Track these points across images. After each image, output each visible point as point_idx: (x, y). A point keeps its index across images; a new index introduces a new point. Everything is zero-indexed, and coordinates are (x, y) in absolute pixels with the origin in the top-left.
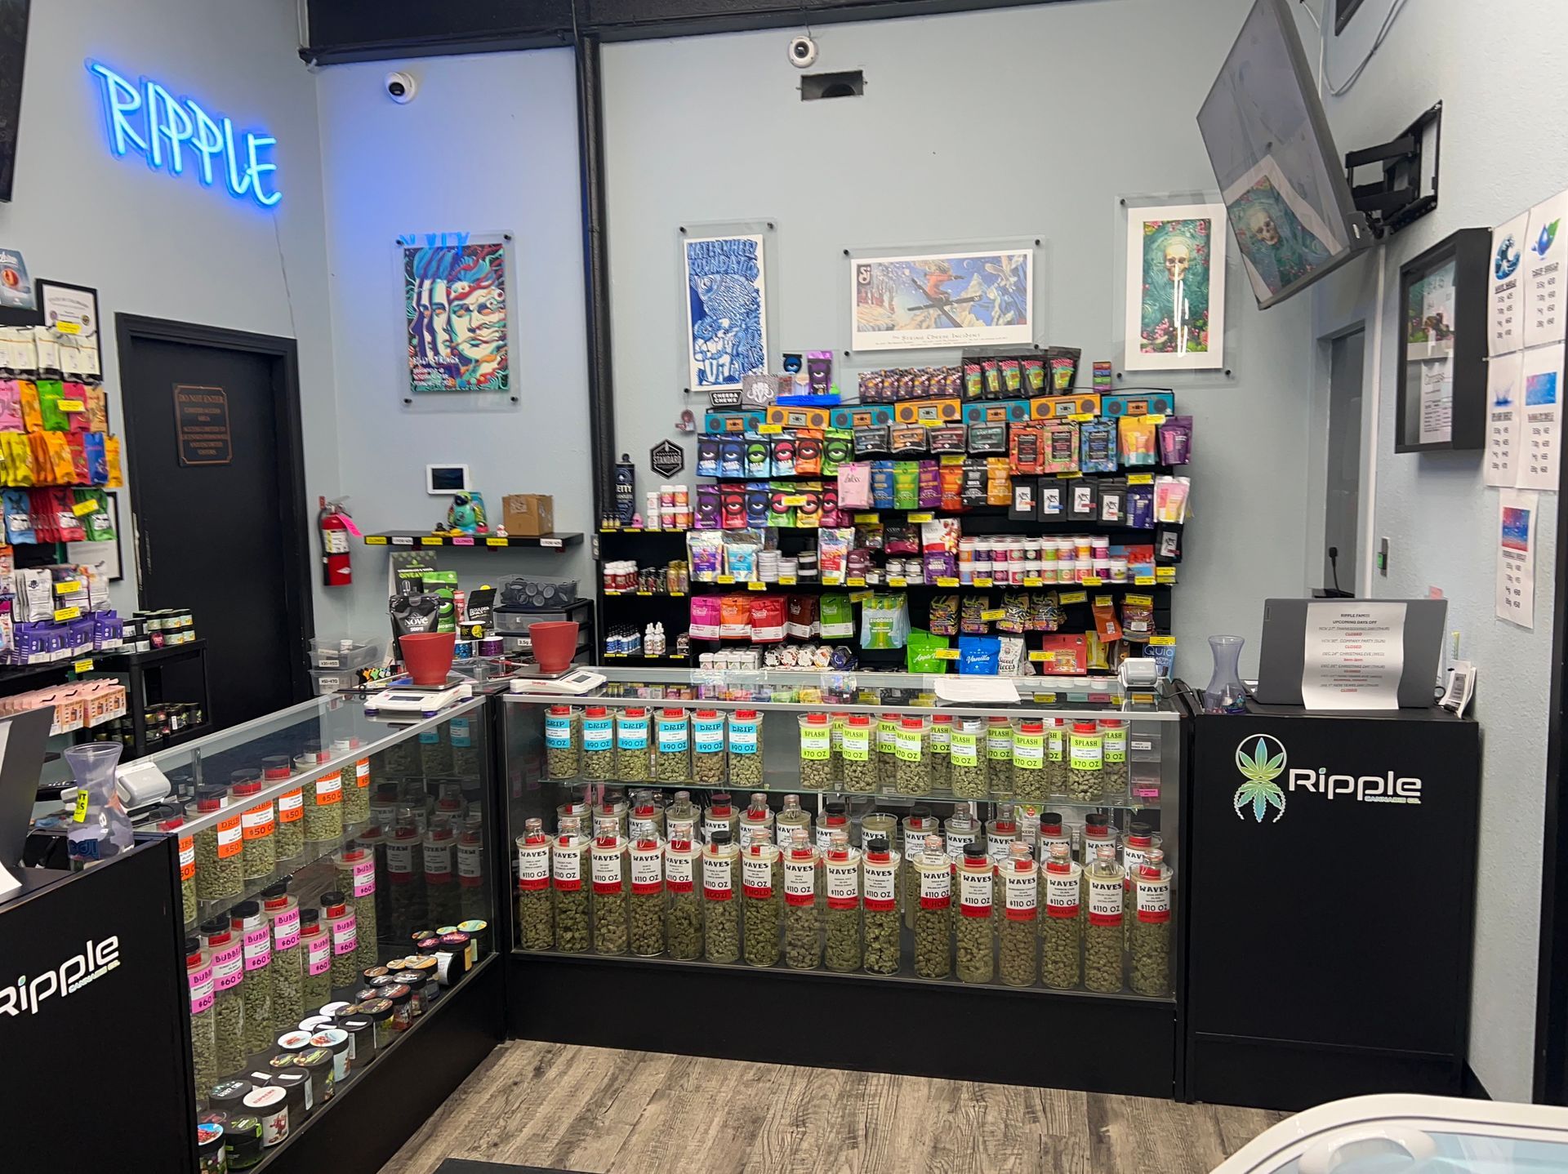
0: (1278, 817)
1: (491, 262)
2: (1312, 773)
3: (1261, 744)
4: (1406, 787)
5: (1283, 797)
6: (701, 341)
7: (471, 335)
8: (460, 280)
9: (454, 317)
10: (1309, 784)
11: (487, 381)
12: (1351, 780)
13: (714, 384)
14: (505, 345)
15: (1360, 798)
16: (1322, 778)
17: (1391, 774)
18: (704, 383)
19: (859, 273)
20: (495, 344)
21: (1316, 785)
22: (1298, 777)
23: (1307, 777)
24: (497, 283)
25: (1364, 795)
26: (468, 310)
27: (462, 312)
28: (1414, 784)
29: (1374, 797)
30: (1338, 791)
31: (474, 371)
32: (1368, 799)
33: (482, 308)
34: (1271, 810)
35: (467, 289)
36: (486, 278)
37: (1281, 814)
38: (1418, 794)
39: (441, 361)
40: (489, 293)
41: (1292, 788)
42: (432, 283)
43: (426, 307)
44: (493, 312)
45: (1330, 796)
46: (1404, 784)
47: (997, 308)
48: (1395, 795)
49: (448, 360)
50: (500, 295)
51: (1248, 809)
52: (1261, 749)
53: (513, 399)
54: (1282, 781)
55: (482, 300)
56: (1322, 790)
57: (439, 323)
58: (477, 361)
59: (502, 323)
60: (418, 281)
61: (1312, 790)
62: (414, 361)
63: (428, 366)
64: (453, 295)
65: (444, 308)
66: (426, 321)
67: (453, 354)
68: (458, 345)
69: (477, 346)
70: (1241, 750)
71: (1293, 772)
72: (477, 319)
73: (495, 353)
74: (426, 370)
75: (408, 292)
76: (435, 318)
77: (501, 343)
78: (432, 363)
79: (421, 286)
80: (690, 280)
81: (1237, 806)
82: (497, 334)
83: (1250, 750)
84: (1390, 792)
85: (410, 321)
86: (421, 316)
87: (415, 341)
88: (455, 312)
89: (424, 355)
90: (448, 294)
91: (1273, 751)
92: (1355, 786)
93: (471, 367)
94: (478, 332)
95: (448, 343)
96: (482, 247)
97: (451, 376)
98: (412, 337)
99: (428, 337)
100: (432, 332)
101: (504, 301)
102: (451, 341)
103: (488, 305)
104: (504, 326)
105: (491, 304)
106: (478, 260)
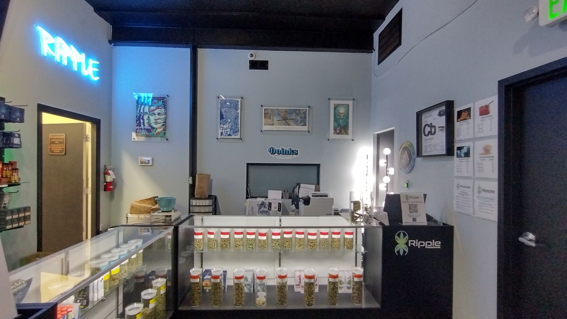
0: (406, 254)
1: (162, 102)
2: (414, 241)
3: (402, 234)
4: (437, 244)
5: (407, 248)
6: (222, 125)
7: (155, 121)
8: (153, 106)
9: (150, 116)
10: (414, 244)
11: (159, 134)
12: (424, 242)
13: (225, 136)
14: (165, 124)
15: (426, 247)
16: (417, 242)
17: (433, 240)
18: (222, 136)
19: (265, 111)
20: (162, 124)
21: (415, 244)
22: (411, 242)
23: (413, 242)
24: (164, 107)
25: (427, 246)
26: (155, 114)
27: (153, 114)
28: (439, 243)
29: (429, 247)
30: (421, 246)
31: (155, 131)
32: (428, 248)
33: (159, 114)
34: (404, 252)
35: (155, 109)
36: (160, 106)
37: (407, 253)
38: (440, 245)
39: (145, 128)
40: (161, 110)
41: (409, 245)
42: (144, 106)
43: (142, 113)
44: (162, 115)
45: (419, 247)
46: (437, 243)
47: (299, 122)
48: (435, 246)
49: (148, 128)
50: (164, 111)
51: (398, 252)
52: (402, 235)
53: (167, 139)
54: (407, 244)
55: (159, 112)
56: (417, 246)
57: (146, 117)
58: (156, 128)
59: (165, 118)
60: (140, 106)
61: (415, 246)
62: (137, 127)
63: (141, 129)
64: (150, 110)
65: (147, 113)
66: (142, 117)
67: (149, 126)
68: (151, 124)
69: (157, 124)
70: (397, 235)
71: (410, 241)
72: (157, 117)
73: (162, 126)
74: (141, 130)
75: (137, 109)
76: (144, 116)
77: (164, 124)
78: (143, 128)
79: (141, 107)
80: (220, 109)
81: (396, 251)
82: (163, 121)
83: (399, 235)
84: (433, 246)
85: (137, 116)
86: (140, 115)
87: (138, 122)
88: (151, 115)
89: (140, 126)
90: (149, 110)
91: (405, 235)
92: (425, 244)
93: (155, 130)
94: (157, 120)
95: (148, 123)
96: (160, 97)
97: (149, 132)
98: (137, 121)
99: (142, 121)
100: (143, 120)
101: (166, 112)
102: (149, 122)
103: (161, 113)
104: (166, 119)
105: (162, 113)
106: (158, 101)
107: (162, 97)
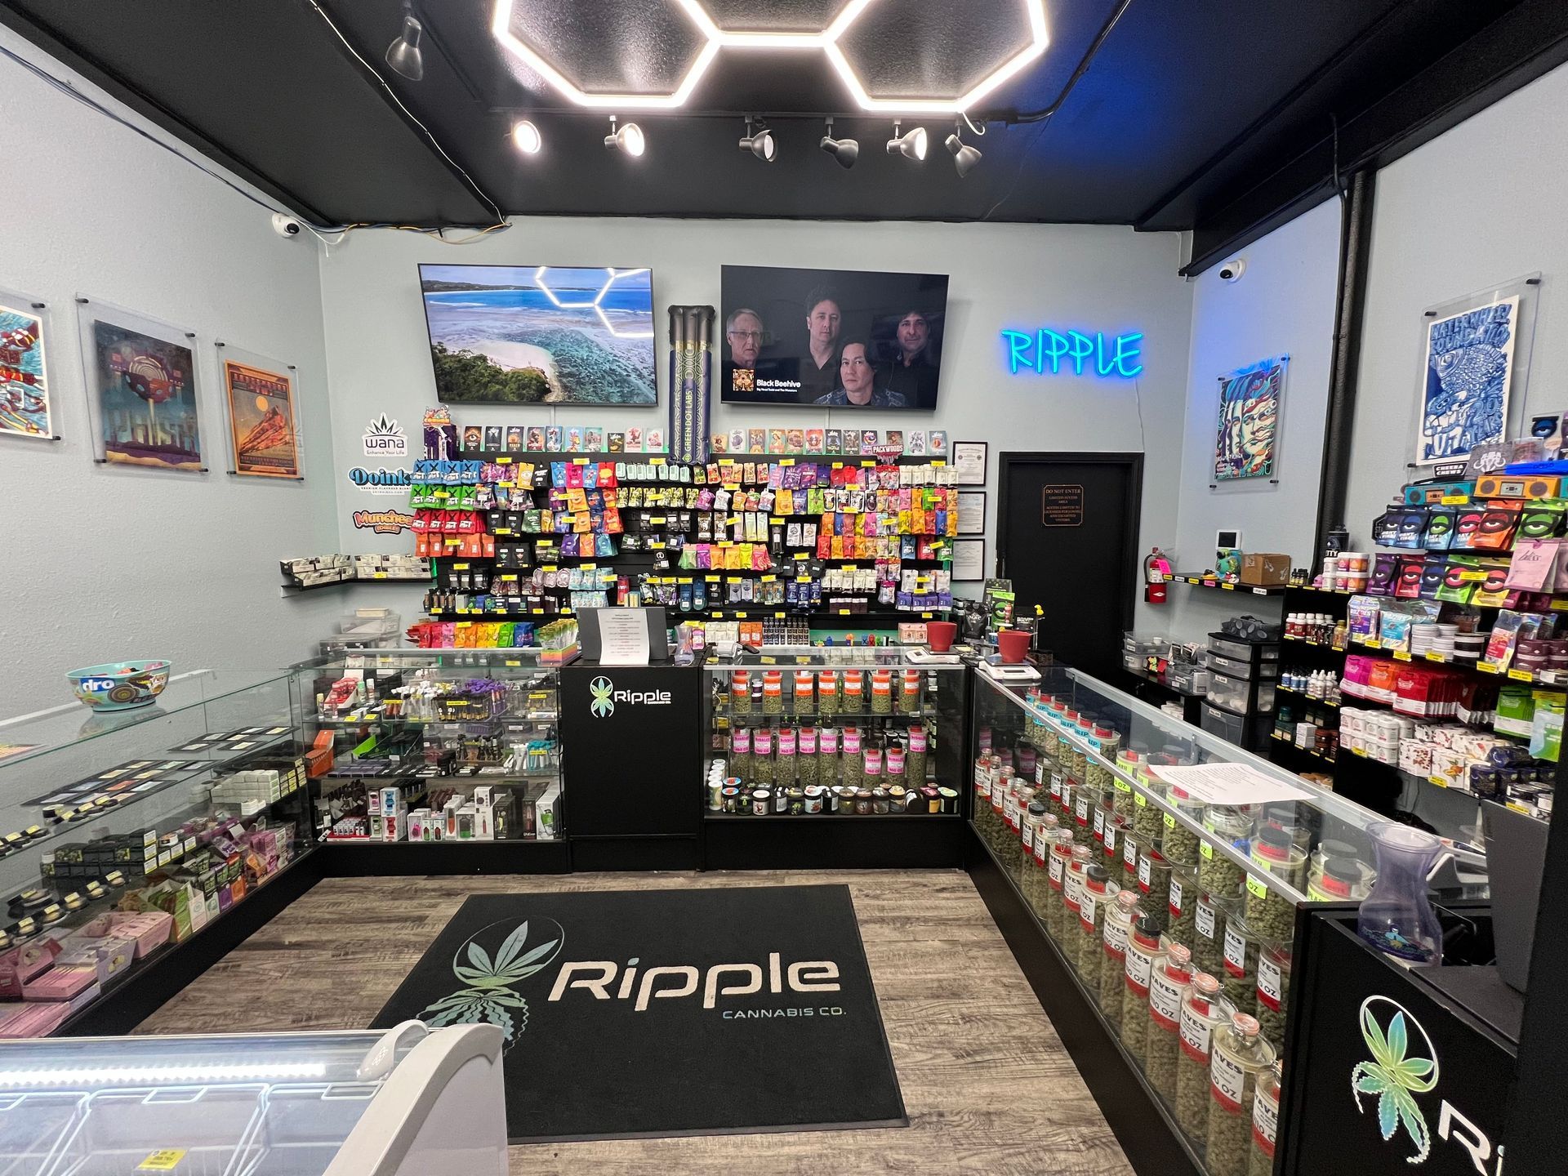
1: (1272, 380)
6: (1432, 417)
7: (1253, 436)
8: (1251, 398)
9: (1244, 425)
11: (1257, 469)
13: (1441, 457)
14: (1273, 442)
18: (1431, 457)
20: (1266, 442)
24: (1273, 396)
26: (1252, 418)
27: (1249, 421)
35: (1254, 404)
36: (1267, 393)
40: (1266, 405)
42: (1235, 404)
43: (1229, 421)
44: (1268, 418)
49: (1236, 456)
50: (1274, 404)
55: (1262, 410)
57: (1235, 430)
58: (1254, 455)
59: (1273, 425)
60: (1227, 403)
62: (1217, 460)
64: (1246, 409)
65: (1239, 420)
66: (1228, 430)
67: (1240, 451)
68: (1244, 444)
69: (1255, 444)
72: (1258, 424)
73: (1265, 448)
74: (1223, 465)
75: (1221, 412)
76: (1233, 427)
77: (1270, 440)
78: (1227, 459)
79: (1228, 407)
80: (1430, 360)
82: (1269, 434)
86: (1226, 428)
87: (1220, 446)
88: (1245, 422)
89: (1223, 455)
90: (1243, 409)
93: (1250, 459)
94: (1257, 434)
95: (1238, 444)
96: (1268, 370)
97: (1238, 467)
98: (1219, 443)
99: (1228, 442)
100: (1231, 437)
101: (1275, 408)
102: (1240, 442)
103: (1265, 413)
104: (1274, 427)
105: (1267, 411)
106: (1263, 381)
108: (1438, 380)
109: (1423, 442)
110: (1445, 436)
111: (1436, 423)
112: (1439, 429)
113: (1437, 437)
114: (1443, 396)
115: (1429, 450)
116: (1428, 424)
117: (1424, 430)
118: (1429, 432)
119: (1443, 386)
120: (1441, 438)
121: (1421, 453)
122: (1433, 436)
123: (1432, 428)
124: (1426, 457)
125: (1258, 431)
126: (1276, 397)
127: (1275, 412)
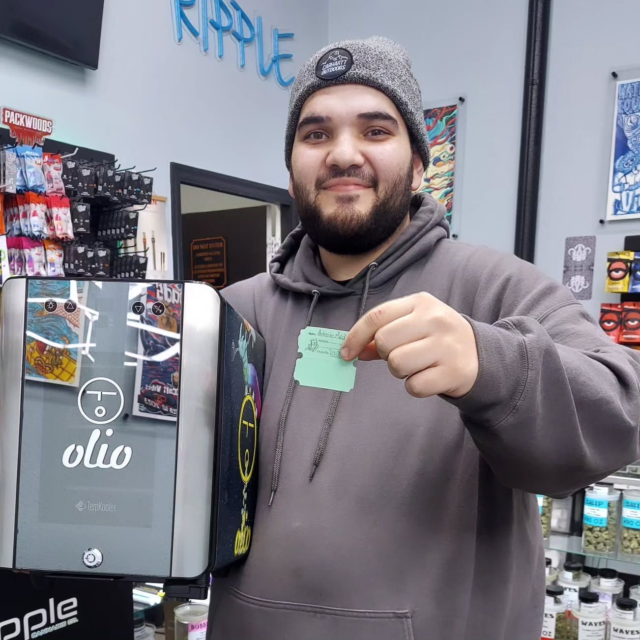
1: (447, 122)
6: (620, 175)
7: (426, 184)
13: (629, 213)
14: (452, 191)
18: (619, 212)
20: (444, 191)
24: (450, 138)
33: (436, 161)
36: (441, 135)
40: (442, 148)
44: (445, 164)
50: (452, 149)
53: (454, 236)
55: (437, 154)
59: (451, 172)
72: (432, 170)
73: (444, 197)
77: (449, 189)
80: (618, 119)
82: (446, 182)
94: (432, 181)
96: (442, 109)
101: (454, 154)
103: (442, 158)
104: (453, 175)
105: (444, 157)
106: (436, 121)
107: (447, 108)
108: (626, 139)
109: (612, 197)
110: (631, 193)
111: (623, 180)
112: (627, 186)
113: (624, 194)
114: (630, 155)
115: (618, 204)
116: (616, 181)
117: (613, 186)
118: (617, 189)
119: (630, 146)
120: (628, 195)
121: (610, 208)
122: (621, 192)
123: (620, 185)
124: (615, 213)
125: (432, 178)
126: (453, 141)
127: (452, 158)
